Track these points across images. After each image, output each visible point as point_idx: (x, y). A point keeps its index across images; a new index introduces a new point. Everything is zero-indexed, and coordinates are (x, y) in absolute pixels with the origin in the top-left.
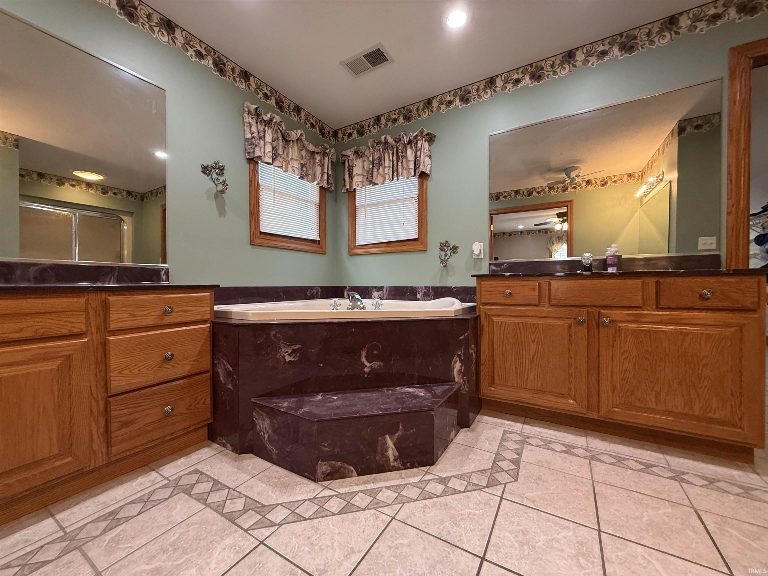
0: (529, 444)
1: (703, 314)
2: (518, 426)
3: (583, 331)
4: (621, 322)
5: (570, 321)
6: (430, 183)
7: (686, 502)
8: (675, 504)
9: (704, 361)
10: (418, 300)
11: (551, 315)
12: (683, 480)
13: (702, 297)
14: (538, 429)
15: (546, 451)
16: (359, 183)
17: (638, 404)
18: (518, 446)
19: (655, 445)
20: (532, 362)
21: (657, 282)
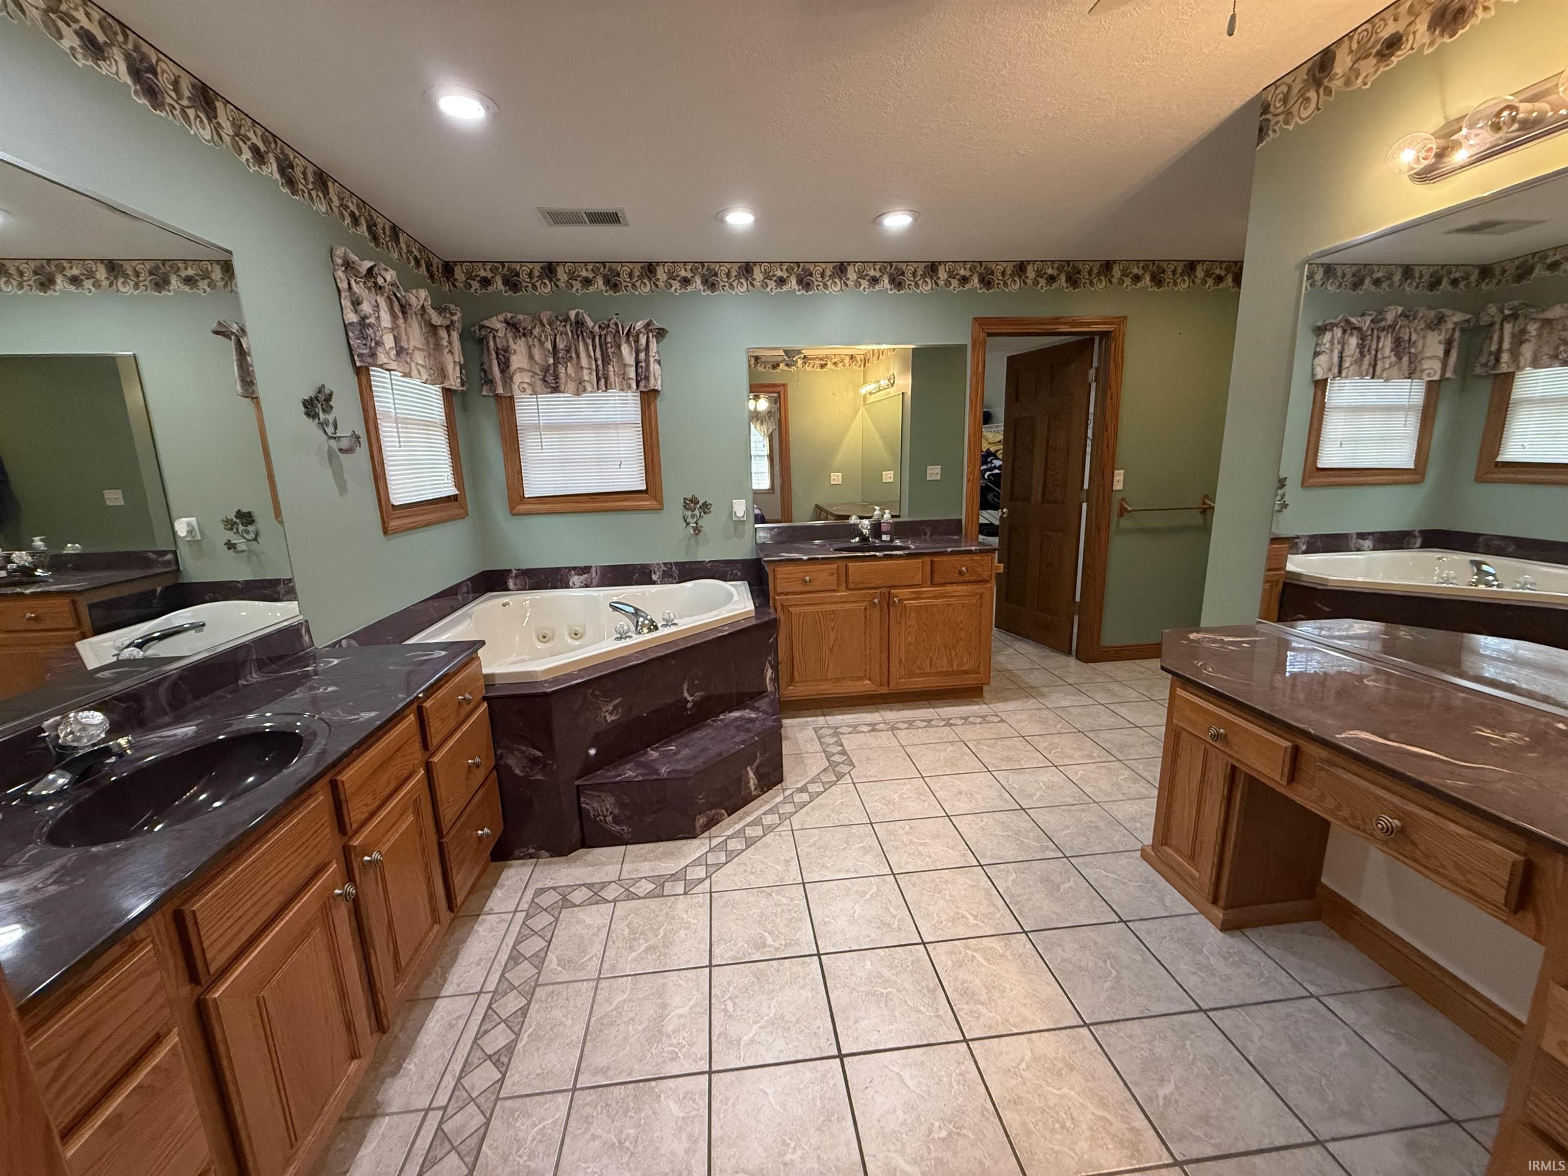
0: (842, 733)
1: (960, 588)
2: (821, 720)
3: (876, 613)
4: (906, 600)
5: (865, 604)
6: (662, 406)
7: (958, 739)
8: (952, 743)
9: (961, 625)
10: (654, 583)
11: (850, 599)
12: (951, 725)
13: (961, 573)
14: (840, 717)
15: (858, 735)
16: (525, 386)
17: (917, 671)
18: (836, 739)
19: (926, 703)
20: (831, 650)
21: (932, 561)
